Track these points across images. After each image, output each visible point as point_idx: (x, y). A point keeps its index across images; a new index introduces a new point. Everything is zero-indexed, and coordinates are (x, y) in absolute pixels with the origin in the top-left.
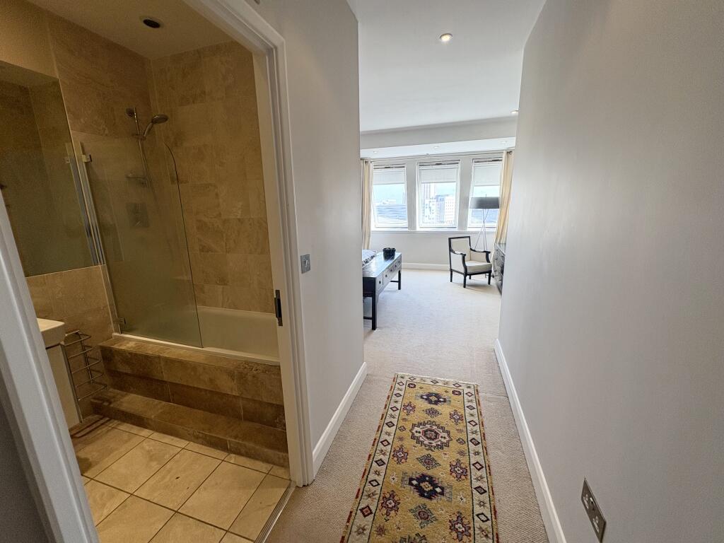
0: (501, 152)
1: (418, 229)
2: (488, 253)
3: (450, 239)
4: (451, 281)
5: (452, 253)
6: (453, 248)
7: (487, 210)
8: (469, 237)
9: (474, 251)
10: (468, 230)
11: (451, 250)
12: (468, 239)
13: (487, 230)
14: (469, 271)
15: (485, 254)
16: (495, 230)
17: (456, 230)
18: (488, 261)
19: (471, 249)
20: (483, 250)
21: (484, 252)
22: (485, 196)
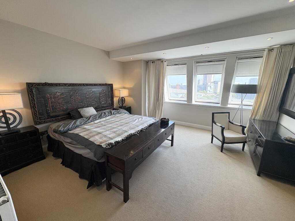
0: (263, 50)
1: (194, 103)
2: (244, 127)
3: (213, 114)
4: (212, 142)
5: (214, 124)
6: (215, 120)
7: (245, 94)
8: (229, 113)
9: (232, 123)
10: (229, 106)
11: (213, 122)
12: (228, 114)
13: (244, 107)
14: (226, 141)
15: (241, 127)
16: (251, 108)
17: (219, 105)
18: (244, 134)
19: (230, 122)
20: (240, 125)
21: (241, 126)
22: (244, 84)
